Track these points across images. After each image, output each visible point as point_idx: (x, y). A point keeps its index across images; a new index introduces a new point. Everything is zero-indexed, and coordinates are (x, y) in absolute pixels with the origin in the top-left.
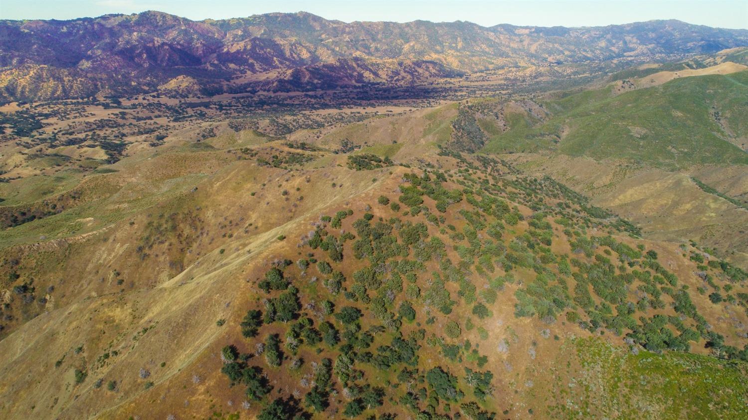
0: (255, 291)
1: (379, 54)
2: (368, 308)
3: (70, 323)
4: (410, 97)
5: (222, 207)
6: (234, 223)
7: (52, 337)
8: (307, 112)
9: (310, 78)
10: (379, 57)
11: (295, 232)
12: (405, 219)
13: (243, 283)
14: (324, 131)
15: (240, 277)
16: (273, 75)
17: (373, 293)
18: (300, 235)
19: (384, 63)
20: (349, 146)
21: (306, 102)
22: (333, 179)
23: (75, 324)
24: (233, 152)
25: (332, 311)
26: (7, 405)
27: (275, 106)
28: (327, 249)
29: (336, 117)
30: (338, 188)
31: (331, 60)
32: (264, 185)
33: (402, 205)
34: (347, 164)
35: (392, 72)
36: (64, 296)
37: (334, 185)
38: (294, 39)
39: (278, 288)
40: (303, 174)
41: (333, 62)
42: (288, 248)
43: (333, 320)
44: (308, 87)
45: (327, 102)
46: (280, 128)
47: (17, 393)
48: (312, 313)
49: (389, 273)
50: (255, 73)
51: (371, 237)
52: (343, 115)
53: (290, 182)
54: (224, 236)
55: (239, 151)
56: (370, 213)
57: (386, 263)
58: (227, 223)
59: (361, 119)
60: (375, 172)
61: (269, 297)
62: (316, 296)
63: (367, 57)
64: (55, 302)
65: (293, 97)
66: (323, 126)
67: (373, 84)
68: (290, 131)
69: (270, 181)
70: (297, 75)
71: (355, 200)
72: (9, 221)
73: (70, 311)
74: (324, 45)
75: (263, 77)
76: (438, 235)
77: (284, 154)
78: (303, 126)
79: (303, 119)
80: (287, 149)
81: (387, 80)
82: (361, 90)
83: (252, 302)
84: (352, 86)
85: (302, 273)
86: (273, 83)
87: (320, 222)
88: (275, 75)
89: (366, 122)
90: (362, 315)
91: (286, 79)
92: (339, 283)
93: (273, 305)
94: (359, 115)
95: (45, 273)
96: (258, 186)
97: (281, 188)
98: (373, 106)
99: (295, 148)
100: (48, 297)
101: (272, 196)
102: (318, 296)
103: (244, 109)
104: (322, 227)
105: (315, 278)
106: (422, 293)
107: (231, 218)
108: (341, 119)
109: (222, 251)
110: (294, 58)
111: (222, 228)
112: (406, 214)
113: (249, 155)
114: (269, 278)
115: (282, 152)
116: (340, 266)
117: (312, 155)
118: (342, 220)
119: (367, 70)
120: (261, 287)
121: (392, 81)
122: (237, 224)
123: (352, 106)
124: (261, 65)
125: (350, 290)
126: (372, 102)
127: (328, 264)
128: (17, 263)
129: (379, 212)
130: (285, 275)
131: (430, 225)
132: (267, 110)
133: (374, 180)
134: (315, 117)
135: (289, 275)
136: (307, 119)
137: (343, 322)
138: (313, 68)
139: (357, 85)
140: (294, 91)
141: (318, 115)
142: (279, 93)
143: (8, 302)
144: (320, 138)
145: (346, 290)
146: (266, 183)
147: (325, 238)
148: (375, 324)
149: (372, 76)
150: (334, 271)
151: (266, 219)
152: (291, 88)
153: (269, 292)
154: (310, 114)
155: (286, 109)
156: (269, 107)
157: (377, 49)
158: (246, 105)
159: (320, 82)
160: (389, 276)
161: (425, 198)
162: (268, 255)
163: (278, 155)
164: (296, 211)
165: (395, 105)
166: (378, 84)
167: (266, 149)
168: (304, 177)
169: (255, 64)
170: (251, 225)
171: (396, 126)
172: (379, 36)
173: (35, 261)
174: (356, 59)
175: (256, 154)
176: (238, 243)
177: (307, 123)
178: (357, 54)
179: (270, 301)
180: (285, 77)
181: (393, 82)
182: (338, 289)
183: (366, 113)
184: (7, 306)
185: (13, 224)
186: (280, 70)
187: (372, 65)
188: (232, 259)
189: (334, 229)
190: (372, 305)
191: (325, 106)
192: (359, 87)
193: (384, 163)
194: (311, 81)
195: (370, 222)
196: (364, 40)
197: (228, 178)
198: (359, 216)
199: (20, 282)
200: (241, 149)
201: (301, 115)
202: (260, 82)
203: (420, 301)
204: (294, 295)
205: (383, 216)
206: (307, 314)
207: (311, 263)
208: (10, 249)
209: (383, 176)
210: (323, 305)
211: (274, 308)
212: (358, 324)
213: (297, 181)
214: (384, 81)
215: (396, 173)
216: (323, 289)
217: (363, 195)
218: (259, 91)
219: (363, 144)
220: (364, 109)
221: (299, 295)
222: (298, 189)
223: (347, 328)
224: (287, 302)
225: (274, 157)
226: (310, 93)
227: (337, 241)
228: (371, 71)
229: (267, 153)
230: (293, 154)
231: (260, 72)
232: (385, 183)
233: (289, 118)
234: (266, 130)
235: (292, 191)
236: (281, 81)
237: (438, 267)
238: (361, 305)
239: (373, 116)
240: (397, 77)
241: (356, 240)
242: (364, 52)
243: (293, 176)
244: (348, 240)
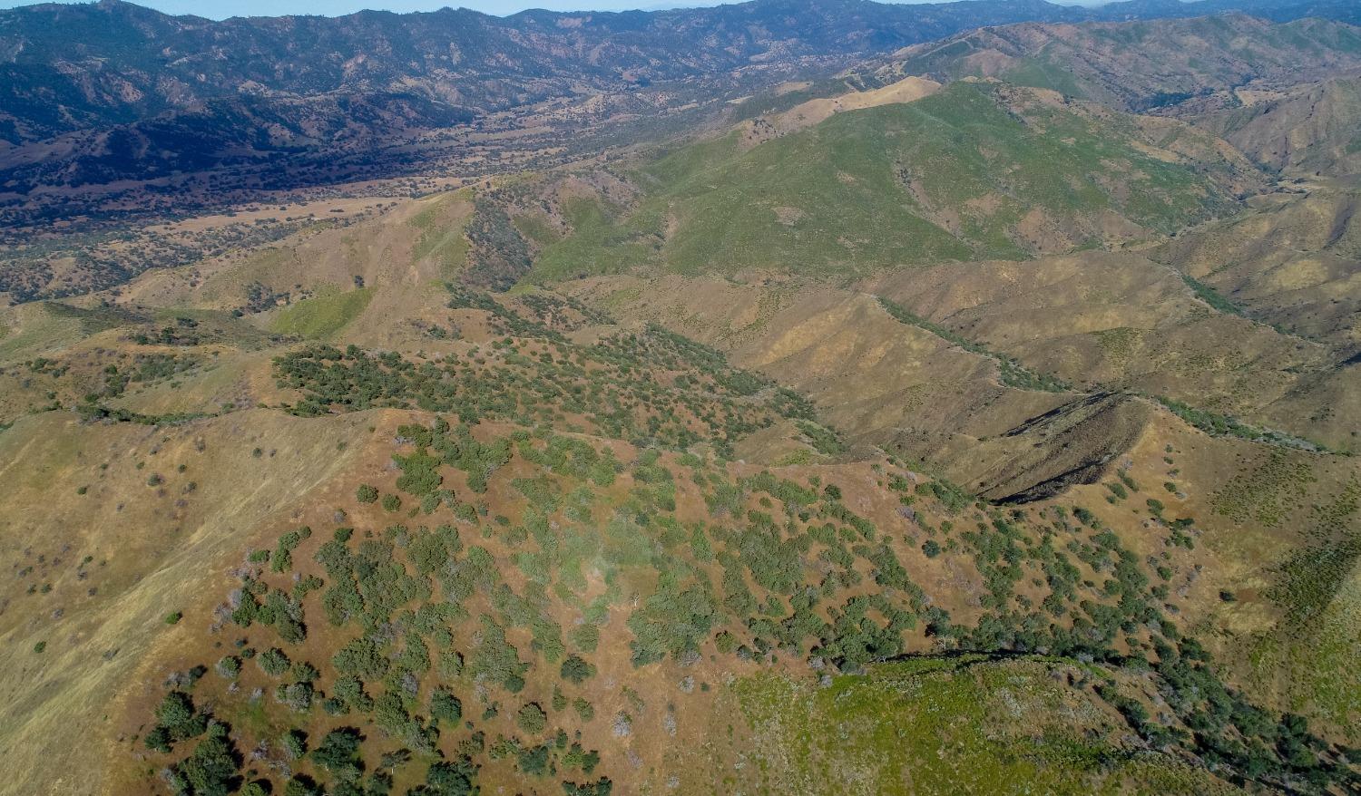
0: (140, 757)
1: (295, 84)
2: (371, 721)
4: (373, 174)
5: (13, 528)
6: (50, 559)
8: (159, 229)
9: (151, 148)
10: (297, 90)
11: (199, 598)
12: (413, 523)
13: (110, 745)
14: (205, 271)
15: (103, 733)
16: (63, 146)
17: (375, 687)
18: (213, 604)
19: (310, 103)
20: (265, 297)
21: (153, 203)
22: (253, 439)
24: (11, 372)
25: (304, 748)
27: (82, 219)
28: (273, 621)
29: (226, 234)
30: (267, 458)
31: (194, 105)
32: (105, 467)
33: (405, 496)
34: (274, 376)
35: (330, 122)
37: (258, 452)
38: (99, 62)
39: (188, 735)
40: (188, 433)
41: (198, 110)
42: (191, 640)
43: (309, 769)
44: (151, 168)
45: (201, 199)
46: (104, 272)
48: (264, 767)
49: (400, 639)
50: (19, 144)
51: (356, 575)
52: (241, 228)
53: (162, 454)
54: (32, 591)
55: (24, 369)
56: (344, 525)
57: (392, 621)
58: (34, 561)
59: (280, 233)
60: (339, 422)
61: (173, 761)
62: (266, 727)
63: (270, 93)
65: (121, 194)
66: (200, 256)
67: (293, 150)
68: (126, 277)
69: (116, 456)
70: (120, 143)
71: (310, 503)
74: (172, 72)
75: (41, 152)
76: (482, 541)
77: (130, 361)
78: (155, 262)
79: (152, 245)
80: (133, 348)
81: (320, 140)
82: (270, 166)
83: (139, 783)
84: (249, 158)
85: (231, 688)
86: (67, 166)
87: (248, 567)
88: (69, 148)
89: (291, 240)
90: (363, 738)
91: (96, 154)
92: (309, 685)
93: (184, 775)
94: (273, 225)
96: (92, 471)
97: (143, 471)
98: (299, 200)
99: (153, 343)
101: (126, 489)
102: (272, 726)
103: (8, 233)
104: (254, 575)
105: (259, 692)
106: (468, 663)
107: (40, 551)
108: (236, 238)
109: (40, 647)
110: (106, 102)
111: (24, 573)
112: (415, 513)
113: (50, 375)
114: (166, 720)
115: (124, 356)
116: (303, 649)
117: (192, 356)
118: (293, 553)
119: (275, 121)
120: (151, 744)
121: (331, 140)
122: (57, 562)
123: (256, 205)
124: (29, 125)
125: (331, 694)
126: (297, 191)
127: (279, 652)
129: (361, 520)
130: (197, 703)
131: (462, 525)
132: (63, 231)
133: (342, 447)
134: (178, 239)
135: (205, 699)
136: (162, 244)
137: (329, 766)
138: (154, 126)
139: (259, 154)
140: (120, 178)
141: (184, 234)
142: (86, 188)
144: (198, 287)
145: (323, 696)
146: (107, 460)
147: (263, 598)
148: (390, 750)
149: (287, 133)
150: (294, 663)
151: (120, 544)
152: (111, 174)
153: (171, 749)
154: (165, 232)
155: (108, 223)
156: (68, 223)
157: (289, 75)
158: (12, 223)
159: (175, 155)
160: (402, 645)
161: (444, 470)
162: (153, 667)
163: (117, 365)
164: (185, 514)
165: (346, 196)
166: (304, 149)
167: (86, 355)
168: (190, 440)
169: (16, 124)
170: (90, 559)
171: (356, 246)
172: (290, 46)
174: (248, 100)
175: (65, 370)
176: (73, 625)
177: (164, 254)
178: (249, 86)
179: (175, 769)
180: (93, 150)
181: (334, 143)
182: (309, 700)
183: (289, 219)
186: (77, 134)
187: (285, 109)
188: (68, 669)
189: (279, 575)
190: (377, 713)
191: (196, 209)
192: (264, 160)
193: (348, 358)
194: (154, 153)
195: (348, 543)
196: (257, 56)
197: (17, 461)
198: (324, 537)
200: (29, 363)
201: (146, 237)
202: (38, 165)
203: (466, 677)
204: (224, 739)
205: (372, 525)
206: (255, 772)
207: (245, 660)
209: (357, 435)
210: (286, 743)
211: (188, 783)
212: (359, 759)
213: (179, 451)
214: (315, 142)
215: (382, 428)
216: (277, 707)
217: (325, 489)
218: (35, 186)
219: (292, 289)
220: (283, 209)
221: (232, 736)
222: (183, 468)
223: (339, 777)
224: (211, 762)
225: (107, 371)
226: (156, 182)
227: (289, 599)
228: (284, 123)
229: (91, 364)
230: (151, 359)
231: (31, 140)
232: (364, 454)
233: (120, 247)
234: (70, 280)
235: (170, 475)
236: (85, 161)
237: (489, 604)
238: (357, 718)
239: (304, 225)
240: (340, 133)
241: (327, 588)
242: (263, 82)
243: (166, 440)
244: (311, 591)
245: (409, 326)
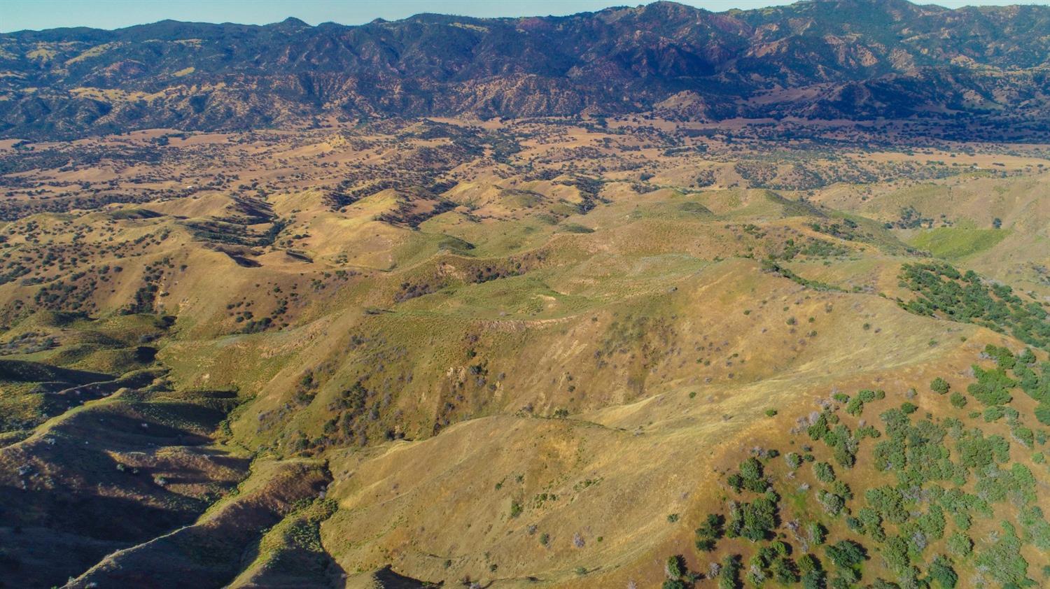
0: (721, 486)
1: (1000, 60)
2: (878, 549)
3: (515, 442)
4: (1045, 139)
5: (703, 321)
6: (715, 346)
7: (496, 451)
8: (854, 156)
9: (870, 99)
10: (1000, 65)
11: (791, 407)
12: (971, 424)
13: (708, 470)
14: (876, 190)
15: (707, 461)
16: (812, 92)
17: (891, 528)
18: (798, 415)
19: (1008, 76)
20: (913, 218)
21: (857, 137)
22: (867, 316)
23: (519, 445)
24: (732, 228)
25: (823, 540)
26: (448, 512)
27: (807, 141)
28: (834, 445)
29: (901, 167)
30: (871, 333)
31: (912, 71)
32: (765, 302)
33: (972, 400)
34: (899, 277)
35: (1020, 92)
36: (513, 388)
37: (867, 326)
38: (854, 37)
39: (753, 489)
40: (823, 298)
41: (914, 75)
42: (776, 431)
43: (821, 555)
44: (864, 113)
45: (891, 140)
46: (808, 179)
47: (457, 502)
48: (792, 537)
49: (925, 504)
50: (786, 88)
51: (907, 441)
52: (914, 165)
53: (802, 306)
54: (700, 361)
55: (741, 228)
56: (912, 402)
57: (923, 488)
58: (706, 344)
59: (943, 174)
60: (937, 325)
61: (739, 500)
62: (803, 512)
63: (975, 66)
64: (504, 392)
65: (837, 129)
66: (876, 180)
67: (979, 112)
68: (822, 184)
69: (774, 298)
70: (849, 97)
71: (891, 375)
72: (475, 275)
73: (516, 427)
74: (903, 46)
75: (796, 95)
76: (1029, 463)
77: (803, 240)
78: (843, 178)
79: (845, 166)
80: (809, 232)
81: (1006, 106)
82: (954, 122)
83: (715, 502)
84: (939, 114)
85: (790, 474)
86: (810, 106)
87: (830, 401)
88: (816, 93)
89: (950, 181)
90: (868, 558)
91: (831, 99)
92: (842, 500)
93: (742, 512)
94: (941, 167)
95: (499, 356)
96: (756, 302)
97: (787, 312)
98: (969, 152)
99: (822, 232)
100: (498, 384)
101: (772, 321)
102: (806, 513)
103: (760, 144)
104: (832, 408)
105: (807, 486)
106: (976, 551)
107: (711, 339)
108: (908, 172)
109: (692, 395)
110: (850, 65)
111: (699, 349)
112: (976, 415)
113: (754, 236)
114: (744, 473)
115: (801, 236)
116: (847, 474)
117: (845, 247)
118: (866, 405)
119: (971, 88)
120: (730, 482)
121: (1016, 107)
122: (718, 349)
123: (931, 149)
124: (797, 77)
125: (855, 514)
126: (968, 144)
127: (831, 468)
128: (476, 339)
129: (927, 403)
130: (766, 472)
131: (1017, 444)
132: (793, 147)
133: (933, 344)
134: (864, 165)
135: (772, 473)
136: (853, 167)
137: (836, 562)
138: (878, 84)
139: (949, 112)
140: (841, 118)
141: (870, 162)
142: (817, 121)
143: (463, 381)
144: (867, 201)
145: (850, 512)
146: (767, 299)
147: (833, 427)
148: (885, 578)
149: (978, 98)
150: (837, 480)
151: (757, 353)
152: (836, 114)
153: (740, 492)
154: (857, 159)
155: (822, 147)
156: (798, 143)
157: (998, 52)
158: (766, 137)
159: (885, 106)
160: (925, 509)
161: (1016, 393)
162: (748, 437)
163: (795, 241)
164: (802, 350)
165: (1013, 154)
166: (988, 112)
167: (778, 229)
168: (823, 303)
169: (789, 75)
170: (736, 355)
171: (1006, 195)
172: (1007, 30)
173: (492, 340)
174: (955, 70)
175: (764, 235)
176: (714, 391)
177: (851, 173)
178: (959, 60)
179: (738, 505)
180: (830, 97)
181: (1018, 110)
182: (838, 510)
183: (955, 164)
184: (461, 384)
185: (478, 280)
186: (823, 85)
187: (983, 79)
188: (702, 414)
189: (850, 416)
190: (885, 547)
191: (885, 145)
192: (952, 117)
193: (963, 280)
194: (870, 103)
195: (910, 416)
196: (976, 36)
197: (718, 282)
198: (897, 404)
199: (476, 361)
200: (744, 226)
201: (844, 160)
202: (792, 102)
203: (970, 562)
204: (774, 504)
205: (934, 411)
206: (785, 536)
207: (806, 461)
208: (472, 322)
209: (949, 339)
210: (811, 529)
211: (743, 518)
212: (859, 570)
213: (812, 308)
214: (1000, 107)
215: (972, 341)
216: (815, 502)
217: (907, 370)
218: (786, 116)
219: (937, 217)
220: (953, 156)
221: (779, 505)
222: (812, 320)
223: (840, 574)
224: (760, 514)
225: (787, 242)
226: (866, 123)
227: (850, 436)
228: (978, 90)
229: (779, 236)
230: (817, 242)
231: (794, 87)
232: (949, 355)
233: (824, 163)
234: (786, 179)
235: (802, 321)
236: (823, 104)
237: (1016, 516)
238: (868, 541)
239: (966, 171)
240: (1027, 102)
241: (881, 440)
242: (972, 57)
243: (807, 298)
244: (868, 437)
245: (1029, 269)
